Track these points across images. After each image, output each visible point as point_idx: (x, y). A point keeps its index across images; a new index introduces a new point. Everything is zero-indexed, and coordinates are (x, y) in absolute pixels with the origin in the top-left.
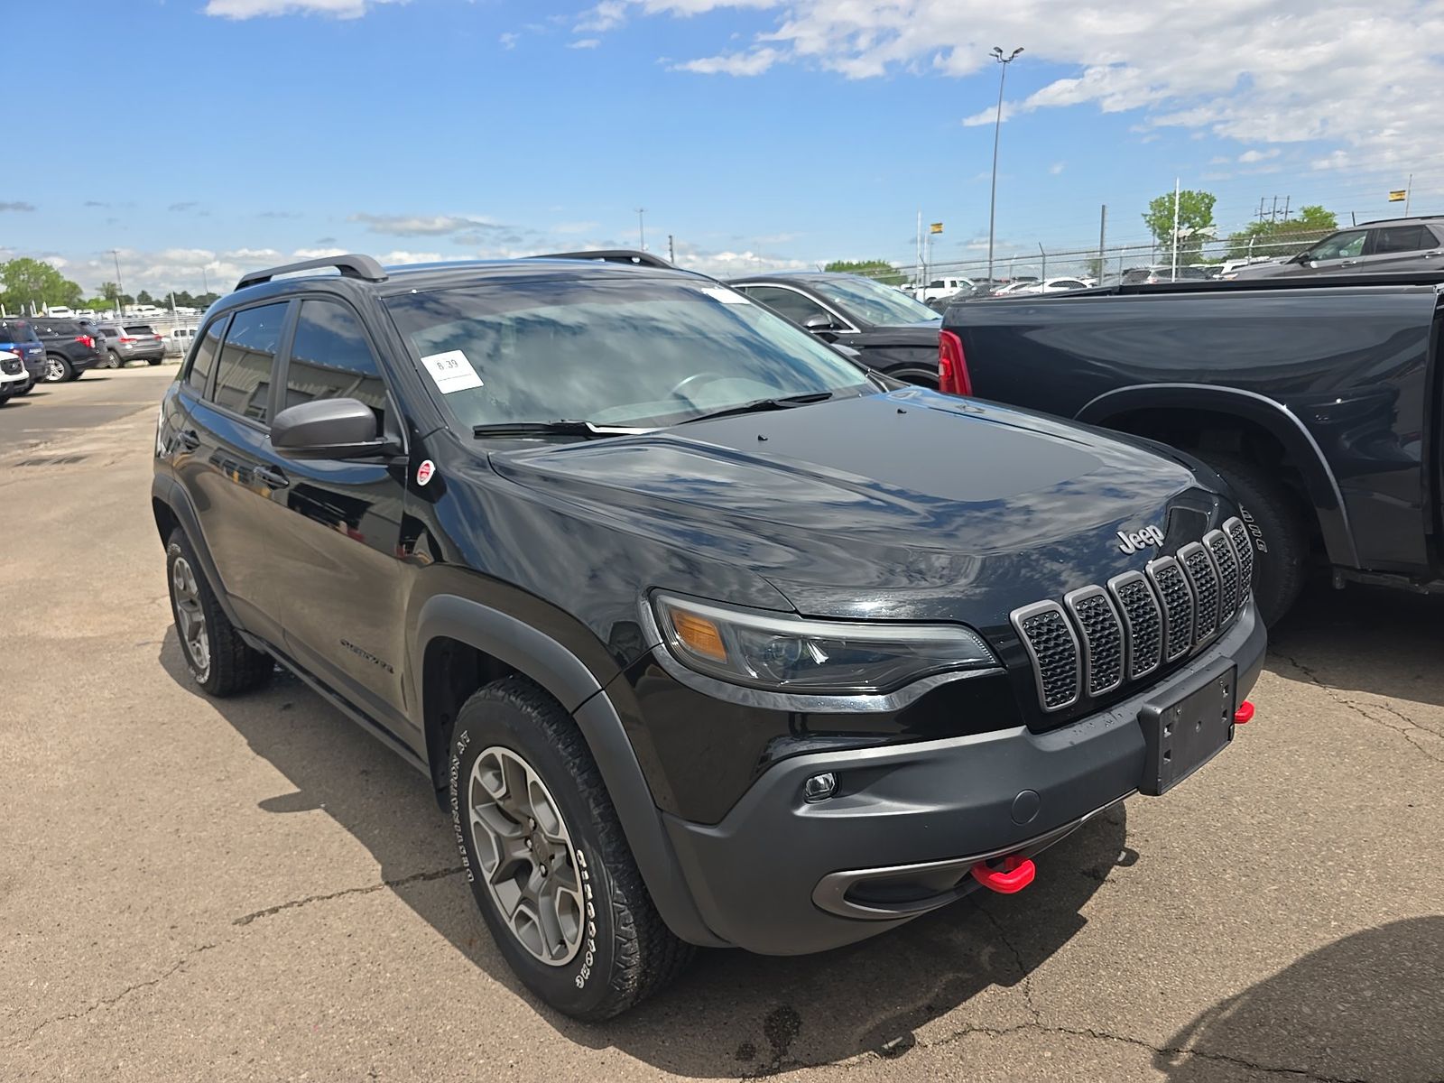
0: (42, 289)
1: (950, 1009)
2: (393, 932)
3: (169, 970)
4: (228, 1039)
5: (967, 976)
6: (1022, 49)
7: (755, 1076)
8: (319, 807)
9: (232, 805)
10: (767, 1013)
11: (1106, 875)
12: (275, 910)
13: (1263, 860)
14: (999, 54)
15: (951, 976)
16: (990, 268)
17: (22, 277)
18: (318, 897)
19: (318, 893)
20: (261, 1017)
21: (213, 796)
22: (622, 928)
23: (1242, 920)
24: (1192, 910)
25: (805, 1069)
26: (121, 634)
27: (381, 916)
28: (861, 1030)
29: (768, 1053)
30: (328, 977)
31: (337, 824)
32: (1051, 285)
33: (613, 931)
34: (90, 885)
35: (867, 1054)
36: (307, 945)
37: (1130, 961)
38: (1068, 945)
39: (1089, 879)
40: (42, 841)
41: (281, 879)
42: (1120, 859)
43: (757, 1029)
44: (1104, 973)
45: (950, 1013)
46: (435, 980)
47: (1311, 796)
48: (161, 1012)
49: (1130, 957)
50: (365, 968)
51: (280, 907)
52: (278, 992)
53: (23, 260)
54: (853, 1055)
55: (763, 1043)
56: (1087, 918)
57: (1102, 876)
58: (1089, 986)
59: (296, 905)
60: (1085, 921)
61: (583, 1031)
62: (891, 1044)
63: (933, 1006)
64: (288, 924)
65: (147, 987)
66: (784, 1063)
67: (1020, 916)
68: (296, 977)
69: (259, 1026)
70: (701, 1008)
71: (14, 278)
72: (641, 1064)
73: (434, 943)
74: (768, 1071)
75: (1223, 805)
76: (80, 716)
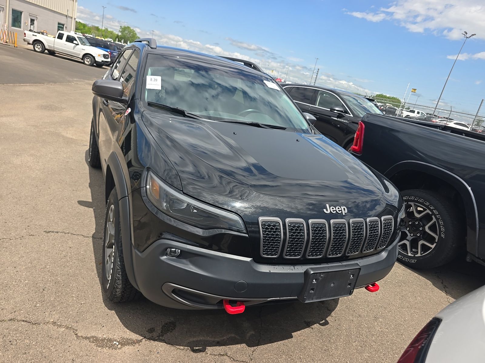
0: (131, 37)
1: (225, 346)
2: (83, 251)
3: (18, 237)
4: (17, 263)
5: (238, 338)
6: (475, 35)
7: (148, 339)
8: (92, 208)
9: (71, 198)
10: (167, 321)
11: (312, 325)
12: (57, 232)
13: (372, 344)
14: (466, 34)
15: (233, 335)
16: (435, 111)
17: (126, 32)
18: (71, 233)
19: (72, 232)
20: (29, 260)
21: (68, 194)
22: (118, 275)
23: (347, 361)
24: (332, 350)
25: (165, 344)
26: (82, 140)
27: (83, 246)
28: (191, 340)
29: (157, 334)
30: (55, 257)
31: (93, 215)
32: (455, 123)
33: (115, 275)
34: (18, 206)
35: (187, 348)
36: (57, 246)
37: (296, 357)
38: (279, 343)
39: (304, 324)
40: (16, 190)
41: (66, 224)
42: (321, 322)
43: (160, 325)
44: (284, 357)
45: (223, 347)
46: (82, 270)
47: (409, 330)
48: (7, 248)
49: (297, 356)
50: (67, 258)
51: (60, 232)
52: (39, 255)
53: (128, 27)
54: (183, 346)
55: (159, 330)
56: (294, 337)
57: (310, 325)
58: (276, 359)
59: (64, 233)
60: (292, 337)
61: (110, 303)
62: (197, 348)
63: (220, 342)
64: (58, 238)
65: (9, 240)
66: (160, 339)
67: (271, 326)
68: (47, 253)
69: (27, 263)
70: (149, 311)
71: (123, 32)
72: (118, 320)
73: (91, 259)
74: (153, 339)
75: (373, 320)
76: (53, 159)
